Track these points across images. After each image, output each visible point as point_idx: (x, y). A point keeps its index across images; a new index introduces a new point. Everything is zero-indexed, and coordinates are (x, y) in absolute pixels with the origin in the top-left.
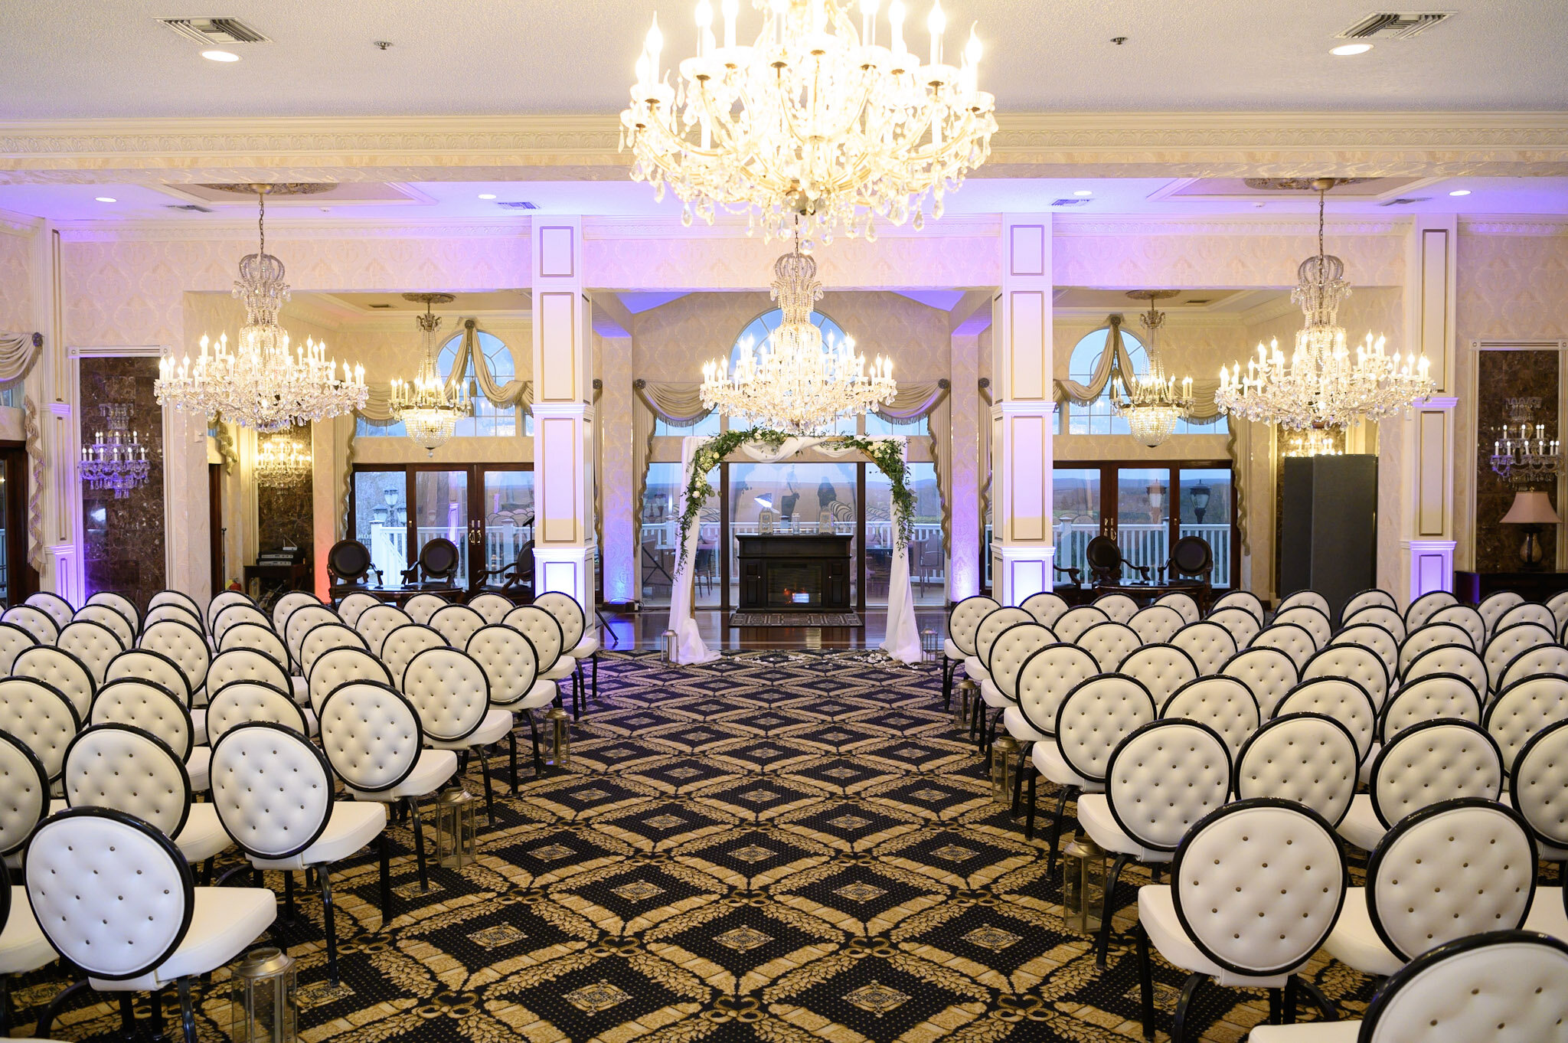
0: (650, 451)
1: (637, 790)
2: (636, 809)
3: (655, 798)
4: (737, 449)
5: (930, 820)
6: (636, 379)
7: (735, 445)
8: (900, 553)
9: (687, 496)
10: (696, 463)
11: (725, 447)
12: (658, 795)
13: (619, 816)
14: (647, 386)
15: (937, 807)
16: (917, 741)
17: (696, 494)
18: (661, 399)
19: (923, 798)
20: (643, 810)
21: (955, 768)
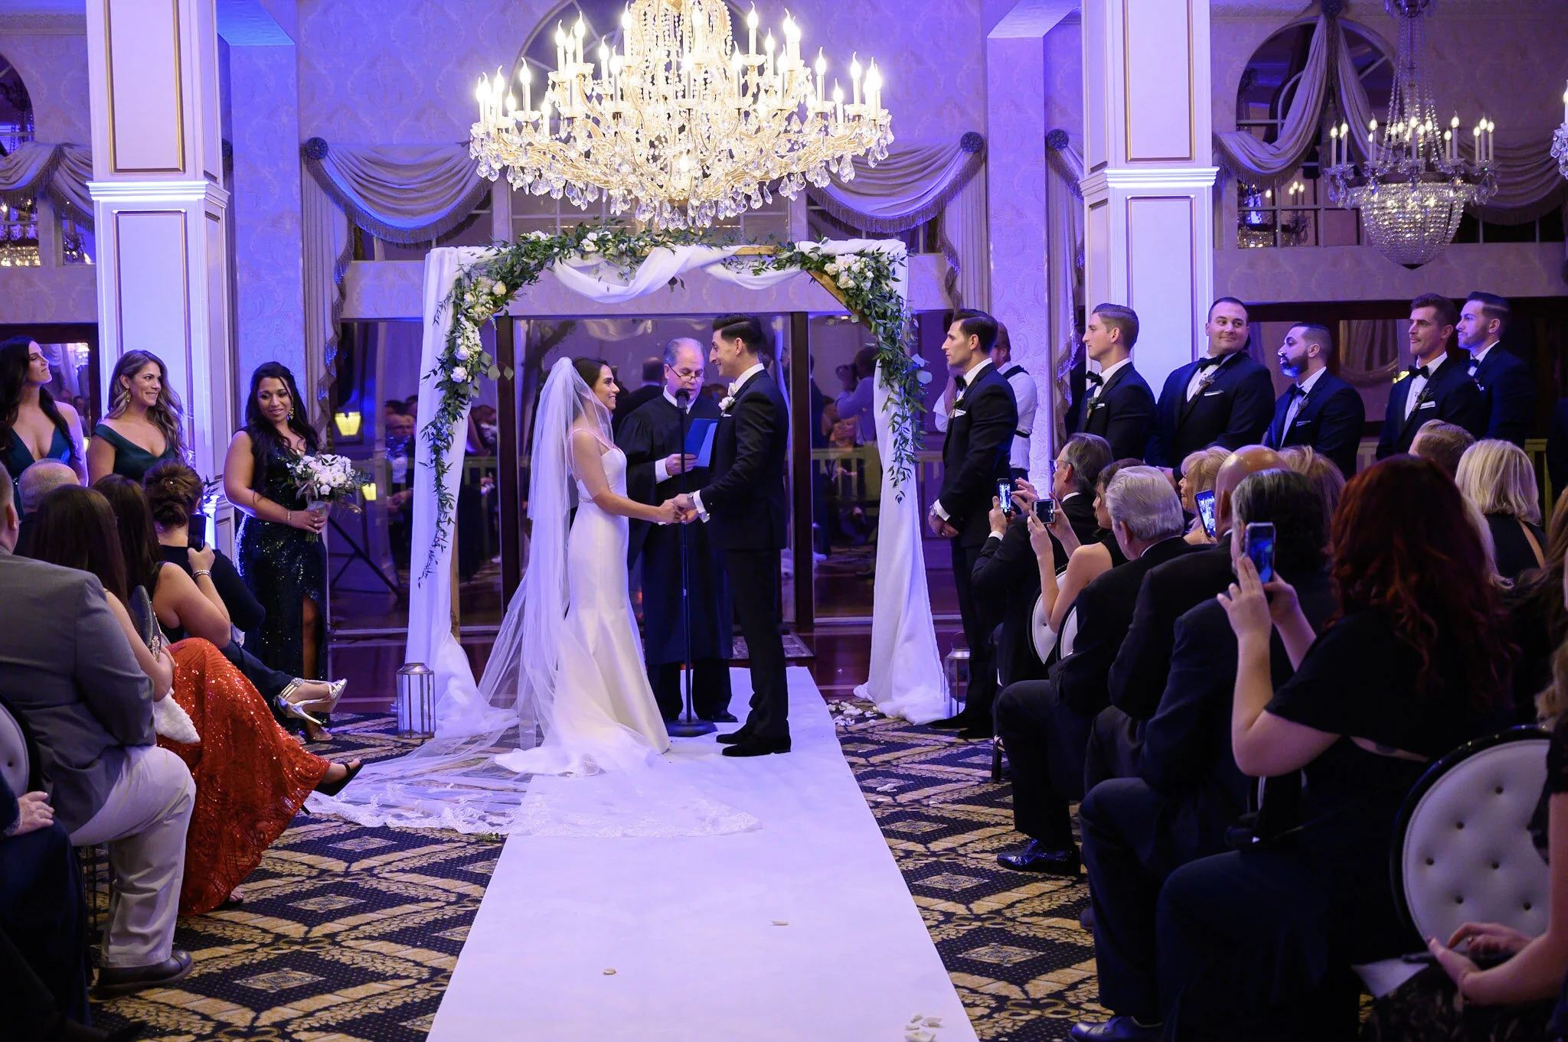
0: (342, 293)
1: (380, 968)
2: (383, 1003)
3: (421, 981)
4: (542, 275)
5: (1007, 998)
6: (307, 136)
7: (540, 266)
8: (897, 491)
9: (440, 377)
10: (456, 305)
11: (518, 269)
12: (426, 975)
13: (349, 1016)
14: (333, 153)
15: (1018, 975)
16: (960, 861)
17: (459, 373)
18: (363, 181)
19: (986, 959)
20: (399, 1002)
21: (1046, 906)
